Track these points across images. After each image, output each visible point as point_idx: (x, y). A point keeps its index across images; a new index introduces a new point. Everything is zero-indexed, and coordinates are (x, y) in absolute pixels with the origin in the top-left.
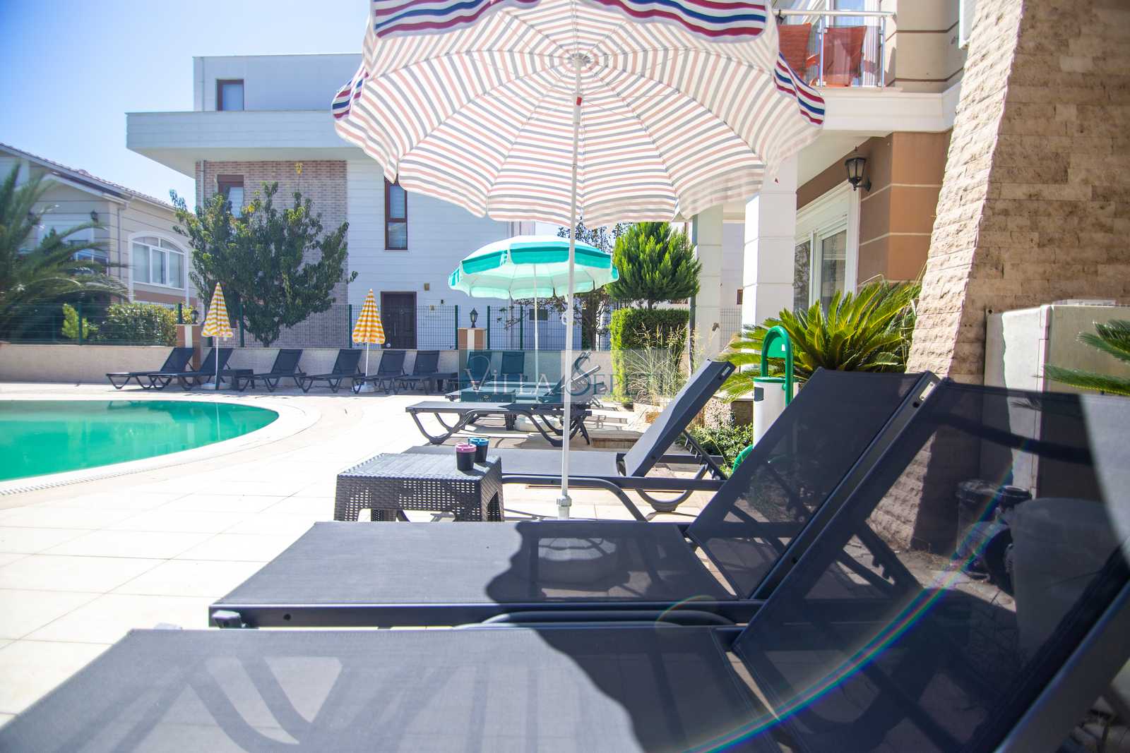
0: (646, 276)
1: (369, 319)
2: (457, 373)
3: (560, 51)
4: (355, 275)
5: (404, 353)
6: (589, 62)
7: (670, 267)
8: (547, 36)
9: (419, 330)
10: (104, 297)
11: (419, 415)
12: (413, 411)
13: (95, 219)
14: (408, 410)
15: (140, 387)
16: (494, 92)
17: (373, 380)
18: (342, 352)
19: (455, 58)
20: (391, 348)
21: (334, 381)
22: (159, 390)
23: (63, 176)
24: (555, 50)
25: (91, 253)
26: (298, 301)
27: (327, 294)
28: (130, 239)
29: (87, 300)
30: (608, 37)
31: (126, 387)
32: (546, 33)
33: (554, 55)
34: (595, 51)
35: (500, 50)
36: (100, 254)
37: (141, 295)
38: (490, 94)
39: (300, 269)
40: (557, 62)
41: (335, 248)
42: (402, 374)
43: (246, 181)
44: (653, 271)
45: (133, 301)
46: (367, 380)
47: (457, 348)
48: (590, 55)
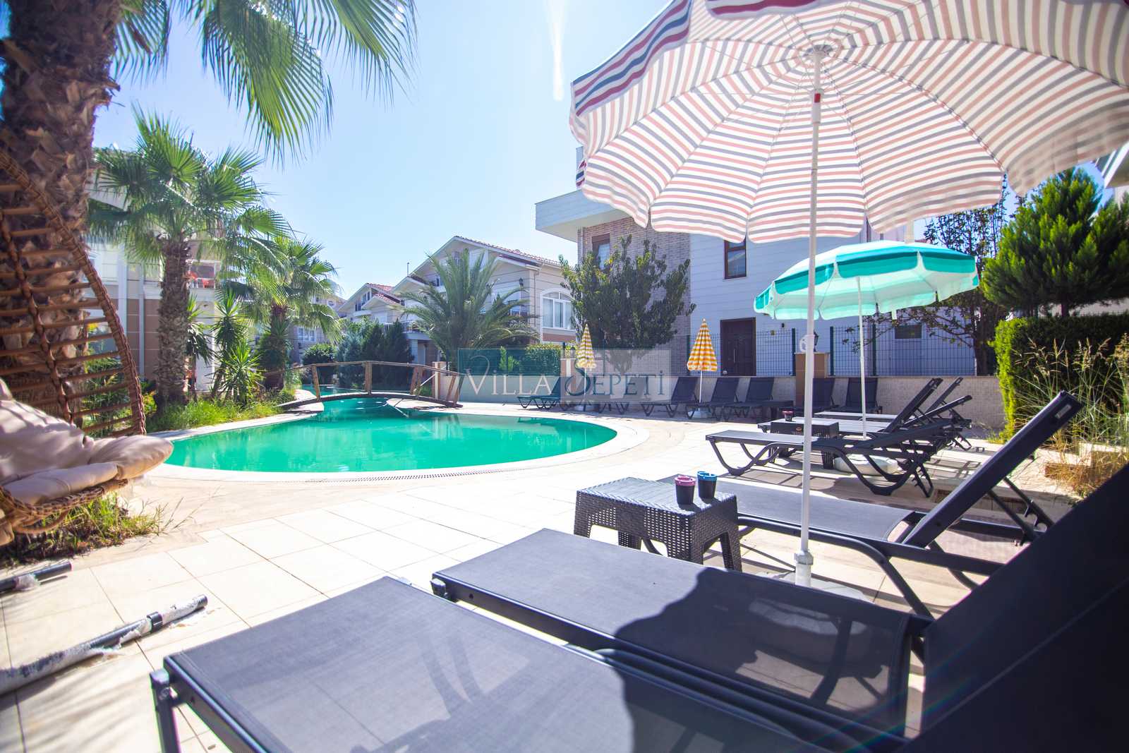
0: (1050, 271)
1: (702, 347)
2: (792, 402)
3: (792, 52)
4: (693, 307)
5: (737, 380)
6: (831, 50)
7: (1096, 254)
8: (770, 44)
9: (757, 356)
10: (525, 340)
11: (719, 445)
12: (713, 440)
13: (522, 284)
14: (708, 438)
15: (536, 407)
16: (732, 116)
17: (705, 406)
18: (680, 379)
19: (683, 99)
20: (727, 375)
21: (673, 407)
22: (548, 410)
23: (505, 256)
24: (786, 53)
25: (518, 309)
26: (646, 335)
27: (669, 327)
28: (541, 295)
29: (515, 343)
30: (842, 16)
31: (529, 407)
32: (767, 41)
33: (787, 58)
34: (833, 36)
35: (725, 75)
36: (524, 309)
37: (547, 337)
38: (729, 120)
39: (648, 307)
40: (792, 64)
41: (678, 284)
42: (735, 401)
43: (612, 238)
44: (1064, 262)
45: (542, 342)
46: (700, 407)
47: (794, 374)
48: (828, 43)
